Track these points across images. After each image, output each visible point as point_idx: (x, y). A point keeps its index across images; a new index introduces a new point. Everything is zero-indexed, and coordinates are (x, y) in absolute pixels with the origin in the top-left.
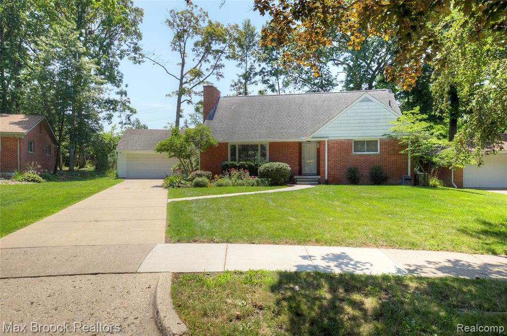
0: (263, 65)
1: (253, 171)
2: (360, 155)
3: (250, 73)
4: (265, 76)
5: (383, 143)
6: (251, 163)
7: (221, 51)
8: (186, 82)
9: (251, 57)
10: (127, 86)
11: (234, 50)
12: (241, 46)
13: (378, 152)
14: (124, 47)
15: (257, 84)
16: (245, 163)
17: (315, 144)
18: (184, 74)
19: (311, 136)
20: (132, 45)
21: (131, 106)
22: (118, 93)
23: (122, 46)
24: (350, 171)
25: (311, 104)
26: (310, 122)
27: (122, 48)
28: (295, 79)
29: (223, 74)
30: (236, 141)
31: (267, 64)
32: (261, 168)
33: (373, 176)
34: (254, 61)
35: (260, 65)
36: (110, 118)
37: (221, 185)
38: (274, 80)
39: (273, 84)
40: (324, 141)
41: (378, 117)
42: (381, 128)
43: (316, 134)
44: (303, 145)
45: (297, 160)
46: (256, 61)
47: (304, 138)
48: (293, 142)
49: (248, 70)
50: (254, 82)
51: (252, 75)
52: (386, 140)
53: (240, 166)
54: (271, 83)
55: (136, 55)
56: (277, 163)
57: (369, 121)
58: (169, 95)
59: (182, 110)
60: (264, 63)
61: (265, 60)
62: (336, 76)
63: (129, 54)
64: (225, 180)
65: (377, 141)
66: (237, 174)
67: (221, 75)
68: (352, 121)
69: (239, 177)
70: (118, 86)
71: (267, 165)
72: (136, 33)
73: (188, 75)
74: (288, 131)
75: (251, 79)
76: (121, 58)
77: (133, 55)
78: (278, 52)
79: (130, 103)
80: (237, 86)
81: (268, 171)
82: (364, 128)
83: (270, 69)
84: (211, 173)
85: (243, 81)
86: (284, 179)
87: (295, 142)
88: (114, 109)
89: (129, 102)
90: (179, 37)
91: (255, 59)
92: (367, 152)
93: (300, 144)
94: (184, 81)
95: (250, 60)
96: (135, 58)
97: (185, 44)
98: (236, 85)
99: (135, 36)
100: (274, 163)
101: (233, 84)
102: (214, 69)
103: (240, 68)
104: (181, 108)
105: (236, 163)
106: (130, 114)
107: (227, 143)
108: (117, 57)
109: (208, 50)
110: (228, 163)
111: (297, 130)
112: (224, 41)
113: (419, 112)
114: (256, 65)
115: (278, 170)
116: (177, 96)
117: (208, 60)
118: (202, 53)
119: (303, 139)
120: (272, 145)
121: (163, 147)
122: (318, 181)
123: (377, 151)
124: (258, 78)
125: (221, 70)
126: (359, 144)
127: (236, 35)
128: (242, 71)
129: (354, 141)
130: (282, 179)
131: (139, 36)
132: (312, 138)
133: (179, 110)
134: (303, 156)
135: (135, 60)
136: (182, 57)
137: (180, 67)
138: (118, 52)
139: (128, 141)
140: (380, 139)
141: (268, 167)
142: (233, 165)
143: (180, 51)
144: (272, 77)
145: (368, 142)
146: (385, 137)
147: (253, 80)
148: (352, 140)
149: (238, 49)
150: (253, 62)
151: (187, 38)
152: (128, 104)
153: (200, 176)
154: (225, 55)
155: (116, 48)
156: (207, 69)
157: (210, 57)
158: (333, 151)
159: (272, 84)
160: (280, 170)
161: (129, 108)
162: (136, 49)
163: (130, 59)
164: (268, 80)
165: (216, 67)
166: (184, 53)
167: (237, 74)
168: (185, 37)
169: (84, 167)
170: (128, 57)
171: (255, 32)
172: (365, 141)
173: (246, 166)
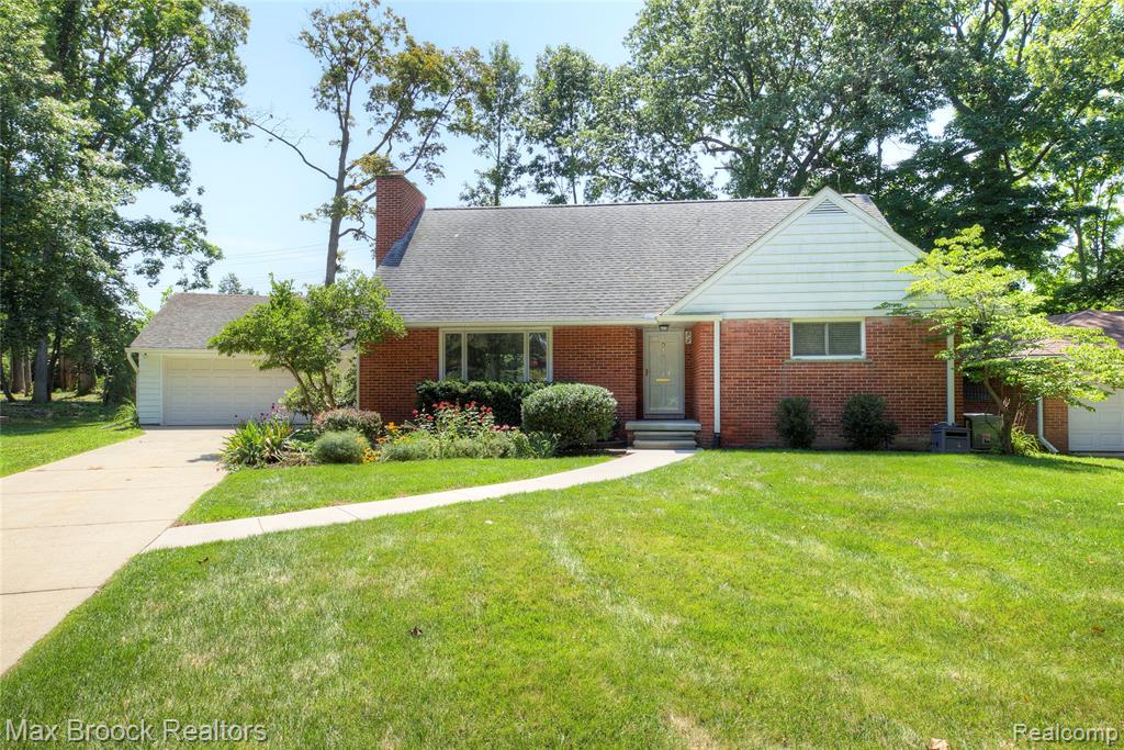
0: (540, 149)
1: (507, 411)
2: (811, 363)
3: (507, 169)
4: (542, 175)
5: (875, 329)
6: (502, 385)
7: (438, 112)
8: (352, 188)
9: (510, 132)
10: (200, 191)
11: (469, 112)
12: (485, 101)
13: (863, 356)
14: (200, 99)
15: (523, 196)
16: (482, 384)
17: (680, 334)
18: (347, 166)
19: (673, 310)
20: (218, 95)
21: (210, 240)
22: (177, 209)
23: (195, 96)
24: (789, 412)
25: (665, 227)
26: (666, 274)
27: (194, 102)
28: (616, 182)
29: (441, 169)
30: (460, 322)
31: (548, 146)
32: (530, 403)
33: (856, 425)
34: (518, 139)
35: (530, 150)
36: (154, 270)
37: (404, 457)
38: (565, 187)
39: (563, 196)
40: (712, 324)
41: (860, 257)
42: (869, 286)
43: (687, 303)
44: (646, 335)
45: (633, 376)
46: (522, 140)
47: (652, 315)
48: (619, 326)
49: (502, 160)
50: (518, 190)
51: (511, 174)
52: (886, 322)
53: (469, 394)
54: (557, 192)
55: (229, 121)
56: (578, 386)
57: (837, 267)
58: (309, 217)
59: (343, 253)
60: (542, 144)
61: (543, 136)
62: (712, 178)
63: (211, 117)
64: (420, 439)
65: (858, 324)
66: (459, 418)
67: (437, 171)
68: (788, 268)
69: (462, 431)
70: (178, 193)
71: (549, 391)
72: (230, 68)
73: (357, 169)
74: (606, 297)
75: (510, 183)
76: (191, 125)
77: (221, 118)
78: (574, 122)
79: (205, 233)
80: (476, 199)
81: (551, 409)
82: (823, 287)
83: (554, 158)
84: (378, 415)
85: (492, 188)
86: (599, 434)
87: (625, 328)
88: (167, 248)
89: (203, 230)
90: (337, 78)
91: (518, 133)
92: (831, 353)
93: (639, 332)
94: (346, 185)
95: (508, 138)
96: (226, 127)
97: (349, 94)
98: (473, 196)
99: (229, 76)
100: (569, 386)
101: (467, 193)
102: (420, 156)
103: (484, 157)
104: (339, 250)
105: (459, 384)
106: (207, 260)
107: (436, 330)
108: (180, 122)
109: (406, 111)
110: (435, 384)
111: (631, 295)
112: (445, 89)
113: (981, 241)
114: (522, 149)
115: (581, 407)
116: (329, 220)
117: (406, 135)
118: (390, 117)
119: (649, 318)
120: (562, 334)
121: (236, 338)
122: (696, 440)
123: (859, 352)
124: (526, 179)
125: (437, 160)
126: (807, 333)
127: (473, 76)
128: (490, 165)
129: (795, 325)
130: (593, 433)
131: (238, 74)
132: (677, 314)
133: (333, 254)
134: (645, 367)
135: (227, 130)
136: (341, 127)
137: (339, 150)
138: (184, 111)
139: (172, 324)
140: (867, 318)
141: (552, 399)
142: (449, 390)
143: (339, 111)
144: (559, 179)
145: (834, 326)
146: (882, 313)
147: (514, 186)
148: (788, 320)
149: (478, 112)
150: (513, 141)
151: (355, 80)
152: (200, 235)
153: (341, 425)
154: (447, 123)
155: (178, 101)
156: (404, 156)
157: (411, 127)
158: (736, 351)
159: (560, 195)
160: (586, 409)
161: (205, 247)
162: (229, 106)
163: (213, 128)
164: (552, 185)
165: (424, 150)
166: (347, 116)
167: (476, 171)
168: (350, 76)
169: (90, 393)
170: (209, 123)
171: (521, 73)
172: (824, 324)
173: (488, 393)
